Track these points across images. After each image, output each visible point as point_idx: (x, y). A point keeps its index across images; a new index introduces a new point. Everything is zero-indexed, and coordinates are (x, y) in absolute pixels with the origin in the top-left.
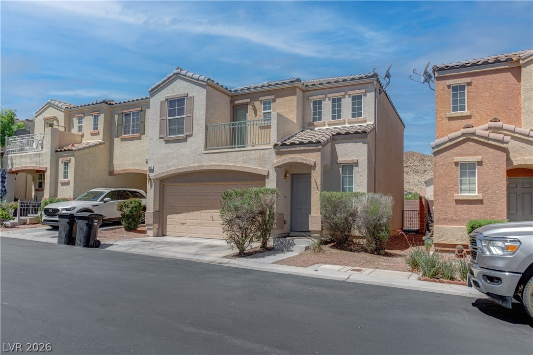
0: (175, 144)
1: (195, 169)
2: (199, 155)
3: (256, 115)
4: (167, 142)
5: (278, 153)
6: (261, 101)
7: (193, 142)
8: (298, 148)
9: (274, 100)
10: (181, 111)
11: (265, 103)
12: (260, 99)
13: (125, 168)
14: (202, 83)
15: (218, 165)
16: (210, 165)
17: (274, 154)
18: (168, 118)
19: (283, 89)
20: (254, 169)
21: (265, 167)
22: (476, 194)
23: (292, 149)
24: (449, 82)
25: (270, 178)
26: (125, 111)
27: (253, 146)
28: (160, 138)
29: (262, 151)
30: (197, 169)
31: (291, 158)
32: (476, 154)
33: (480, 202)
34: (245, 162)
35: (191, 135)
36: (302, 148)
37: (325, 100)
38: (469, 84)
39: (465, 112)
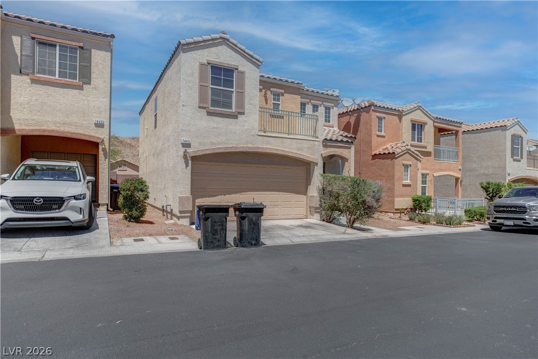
0: (222, 119)
1: (250, 150)
2: (253, 135)
3: (267, 103)
4: (210, 114)
5: (325, 146)
6: (271, 91)
7: (246, 121)
8: (338, 144)
9: (283, 95)
10: (229, 83)
11: (274, 95)
12: (272, 89)
14: (257, 62)
15: (275, 149)
16: (266, 148)
17: (321, 146)
18: (211, 86)
19: (290, 87)
20: (308, 157)
21: (315, 156)
22: (409, 181)
23: (335, 144)
24: (378, 114)
25: (319, 165)
28: (200, 107)
29: (312, 142)
30: (253, 151)
31: (334, 151)
32: (409, 160)
33: (409, 186)
34: (298, 150)
35: (243, 113)
36: (341, 145)
37: (308, 104)
38: (384, 118)
39: (383, 133)
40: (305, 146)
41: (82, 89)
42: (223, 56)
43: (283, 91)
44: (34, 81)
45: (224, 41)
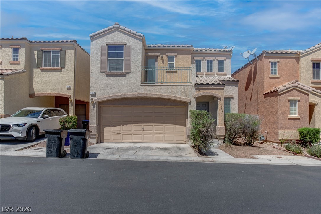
0: (116, 78)
1: (134, 96)
2: (137, 86)
3: (163, 64)
4: (107, 75)
5: (196, 89)
6: (167, 55)
7: (132, 77)
8: (210, 87)
9: (176, 56)
10: (120, 55)
11: (169, 57)
12: (167, 54)
13: (45, 92)
14: (139, 37)
15: (154, 94)
16: (146, 94)
17: (194, 90)
18: (108, 58)
19: (182, 50)
20: (181, 98)
21: (188, 97)
22: (297, 115)
23: (207, 87)
24: (270, 60)
25: (192, 104)
26: (45, 49)
27: (162, 83)
28: (101, 72)
29: (185, 87)
30: (136, 96)
31: (206, 93)
32: (297, 96)
33: (299, 119)
34: (173, 93)
35: (130, 72)
36: (213, 87)
37: (203, 60)
38: (278, 62)
39: (277, 75)
40: (180, 90)
41: (61, 71)
42: (117, 38)
43: (176, 54)
44: (42, 70)
45: (117, 29)
